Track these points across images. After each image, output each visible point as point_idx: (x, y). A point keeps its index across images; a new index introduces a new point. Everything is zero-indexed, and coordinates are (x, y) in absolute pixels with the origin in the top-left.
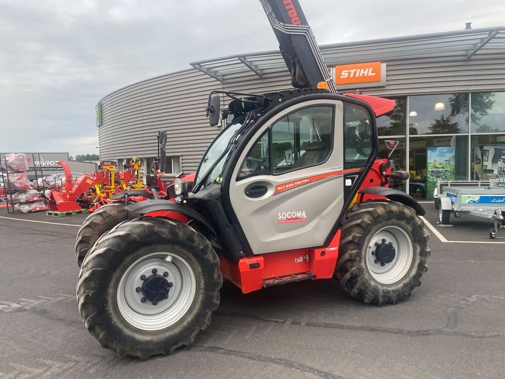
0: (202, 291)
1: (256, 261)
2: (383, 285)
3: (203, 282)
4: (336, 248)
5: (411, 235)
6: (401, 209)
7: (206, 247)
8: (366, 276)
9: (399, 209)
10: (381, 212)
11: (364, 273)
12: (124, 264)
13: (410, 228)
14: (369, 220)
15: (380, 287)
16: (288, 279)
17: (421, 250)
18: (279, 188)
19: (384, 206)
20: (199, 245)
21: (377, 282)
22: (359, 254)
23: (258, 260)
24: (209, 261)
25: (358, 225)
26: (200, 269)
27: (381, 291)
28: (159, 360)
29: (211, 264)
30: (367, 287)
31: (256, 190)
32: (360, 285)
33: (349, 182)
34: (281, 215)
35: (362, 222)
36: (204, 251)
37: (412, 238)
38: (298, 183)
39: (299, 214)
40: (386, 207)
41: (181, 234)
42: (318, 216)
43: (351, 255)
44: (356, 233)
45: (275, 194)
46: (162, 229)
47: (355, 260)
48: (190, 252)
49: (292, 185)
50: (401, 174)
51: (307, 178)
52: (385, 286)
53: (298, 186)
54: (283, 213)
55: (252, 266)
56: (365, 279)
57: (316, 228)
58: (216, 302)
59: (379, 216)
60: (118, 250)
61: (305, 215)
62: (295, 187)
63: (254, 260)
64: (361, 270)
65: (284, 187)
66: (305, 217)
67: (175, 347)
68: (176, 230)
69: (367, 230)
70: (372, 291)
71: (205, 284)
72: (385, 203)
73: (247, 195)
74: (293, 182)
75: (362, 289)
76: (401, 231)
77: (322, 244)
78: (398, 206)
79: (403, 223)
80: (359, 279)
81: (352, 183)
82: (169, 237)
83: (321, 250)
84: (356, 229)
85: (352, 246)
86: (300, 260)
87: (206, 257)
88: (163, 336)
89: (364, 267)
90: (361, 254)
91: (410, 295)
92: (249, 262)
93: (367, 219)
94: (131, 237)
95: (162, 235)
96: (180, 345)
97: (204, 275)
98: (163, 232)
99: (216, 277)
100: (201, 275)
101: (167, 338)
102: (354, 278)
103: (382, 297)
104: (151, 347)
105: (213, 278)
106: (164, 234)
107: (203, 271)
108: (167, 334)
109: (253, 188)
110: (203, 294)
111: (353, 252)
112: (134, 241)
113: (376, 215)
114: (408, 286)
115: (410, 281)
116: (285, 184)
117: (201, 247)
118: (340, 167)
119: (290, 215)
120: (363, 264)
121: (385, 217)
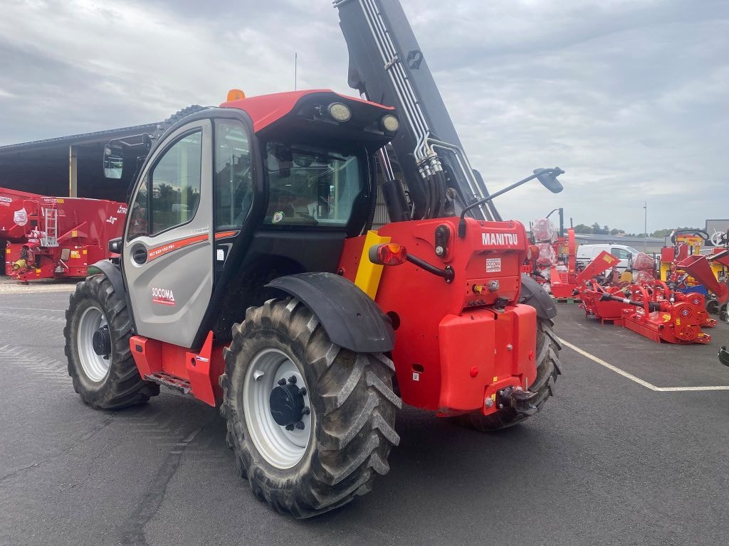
4: (207, 360)
6: (283, 319)
18: (150, 255)
23: (142, 343)
33: (220, 255)
34: (154, 291)
38: (164, 249)
39: (167, 294)
42: (187, 301)
45: (148, 262)
49: (161, 251)
51: (172, 243)
53: (165, 253)
54: (155, 288)
55: (138, 348)
56: (234, 430)
57: (184, 318)
61: (173, 296)
62: (162, 254)
64: (229, 413)
65: (154, 253)
66: (173, 300)
69: (236, 344)
73: (135, 259)
74: (161, 247)
77: (190, 346)
79: (290, 349)
81: (225, 256)
83: (192, 355)
90: (231, 383)
92: (136, 341)
109: (137, 252)
116: (155, 249)
118: (207, 229)
119: (160, 293)
120: (234, 403)
121: (259, 327)
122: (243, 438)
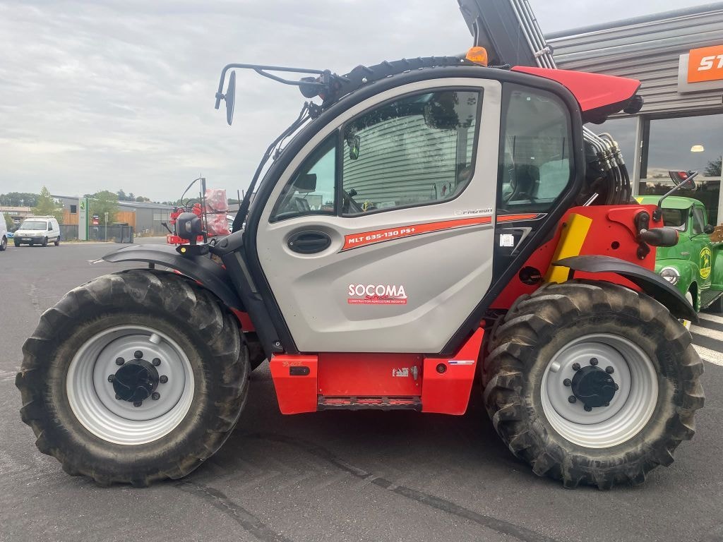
0: (203, 398)
1: (303, 363)
2: (576, 448)
3: (204, 384)
4: (471, 362)
5: (655, 358)
6: (630, 303)
7: (212, 328)
8: (535, 424)
9: (625, 302)
10: (580, 304)
11: (532, 417)
12: (75, 335)
13: (653, 346)
14: (550, 318)
15: (567, 450)
16: (374, 403)
17: (676, 392)
18: (350, 241)
19: (589, 292)
20: (200, 323)
21: (564, 441)
22: (522, 381)
23: (308, 363)
24: (215, 351)
25: (525, 325)
26: (200, 363)
27: (568, 460)
28: (124, 490)
29: (220, 357)
30: (534, 446)
31: (309, 241)
32: (519, 438)
33: (507, 240)
34: (354, 288)
35: (534, 319)
36: (208, 333)
37: (658, 366)
38: (391, 234)
39: (391, 291)
40: (594, 295)
41: (168, 301)
42: (433, 297)
43: (504, 379)
44: (520, 340)
45: (342, 251)
46: (136, 290)
47: (512, 391)
48: (183, 332)
49: (379, 236)
50: (660, 233)
51: (410, 227)
52: (581, 452)
53: (392, 239)
54: (358, 284)
55: (295, 371)
56: (533, 428)
57: (428, 318)
58: (226, 419)
59: (574, 311)
60: (66, 314)
61: (403, 293)
62: (384, 240)
63: (299, 362)
64: (524, 411)
65: (361, 238)
66: (405, 297)
67: (151, 477)
68: (160, 294)
69: (543, 337)
70: (546, 455)
71: (207, 387)
72: (594, 287)
73: (291, 248)
74: (382, 231)
75: (525, 446)
76: (631, 347)
77: (438, 350)
78: (626, 295)
79: (635, 331)
80: (518, 427)
81: (516, 241)
82: (147, 303)
83: (438, 361)
84: (521, 332)
85: (507, 363)
86: (404, 373)
87: (210, 343)
88: (132, 457)
89: (533, 406)
90: (527, 380)
91: (640, 478)
92: (290, 363)
93: (545, 315)
94: (86, 295)
95: (135, 299)
96: (161, 475)
97: (206, 373)
98: (138, 295)
99: (227, 378)
100: (202, 372)
101: (139, 460)
102: (509, 423)
103: (570, 470)
104: (112, 468)
105: (222, 380)
106: (139, 298)
107: (205, 367)
108: (142, 455)
109: (302, 237)
110: (204, 403)
111: (509, 373)
112: (91, 303)
113: (565, 310)
114: (638, 460)
115: (643, 452)
116: (365, 234)
117: (203, 327)
119: (371, 290)
120: (530, 400)
121: (588, 314)
122: (546, 433)
